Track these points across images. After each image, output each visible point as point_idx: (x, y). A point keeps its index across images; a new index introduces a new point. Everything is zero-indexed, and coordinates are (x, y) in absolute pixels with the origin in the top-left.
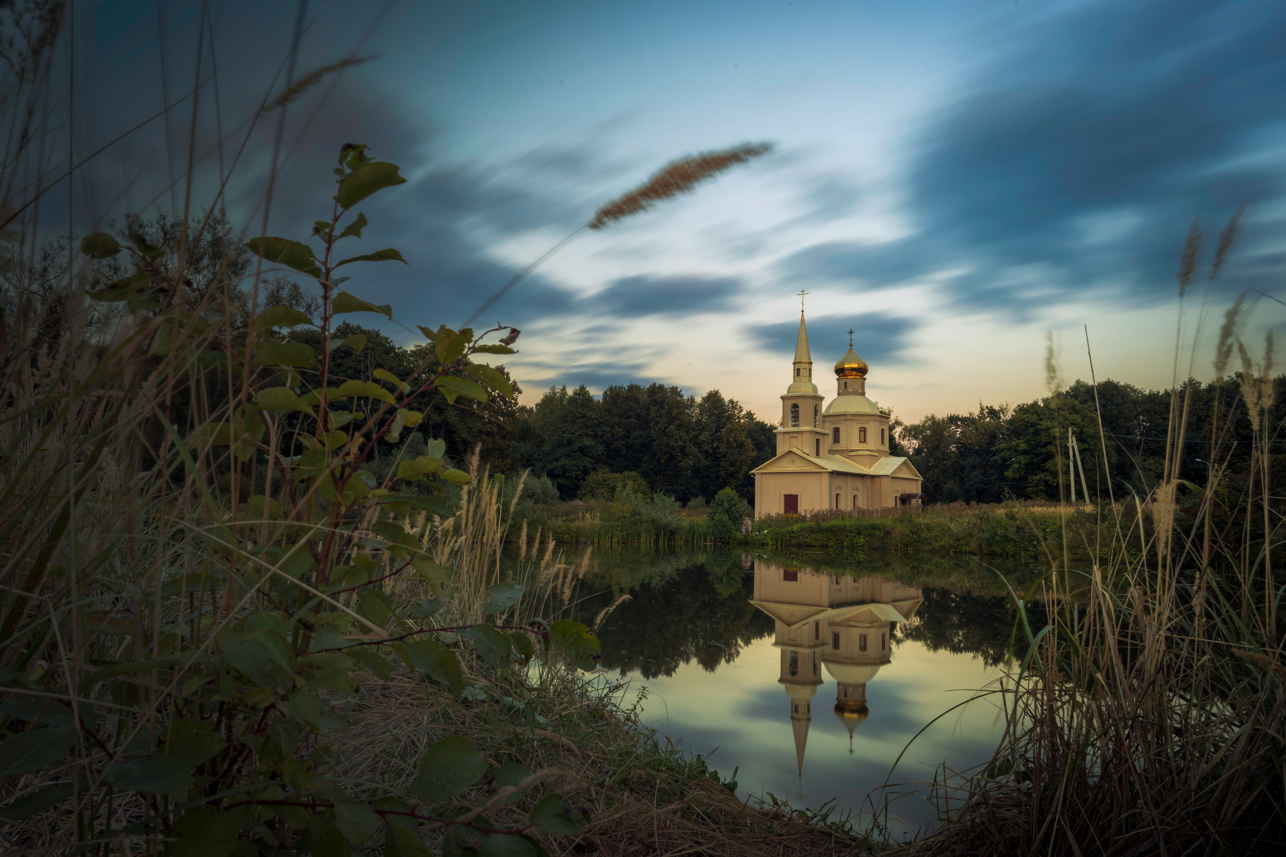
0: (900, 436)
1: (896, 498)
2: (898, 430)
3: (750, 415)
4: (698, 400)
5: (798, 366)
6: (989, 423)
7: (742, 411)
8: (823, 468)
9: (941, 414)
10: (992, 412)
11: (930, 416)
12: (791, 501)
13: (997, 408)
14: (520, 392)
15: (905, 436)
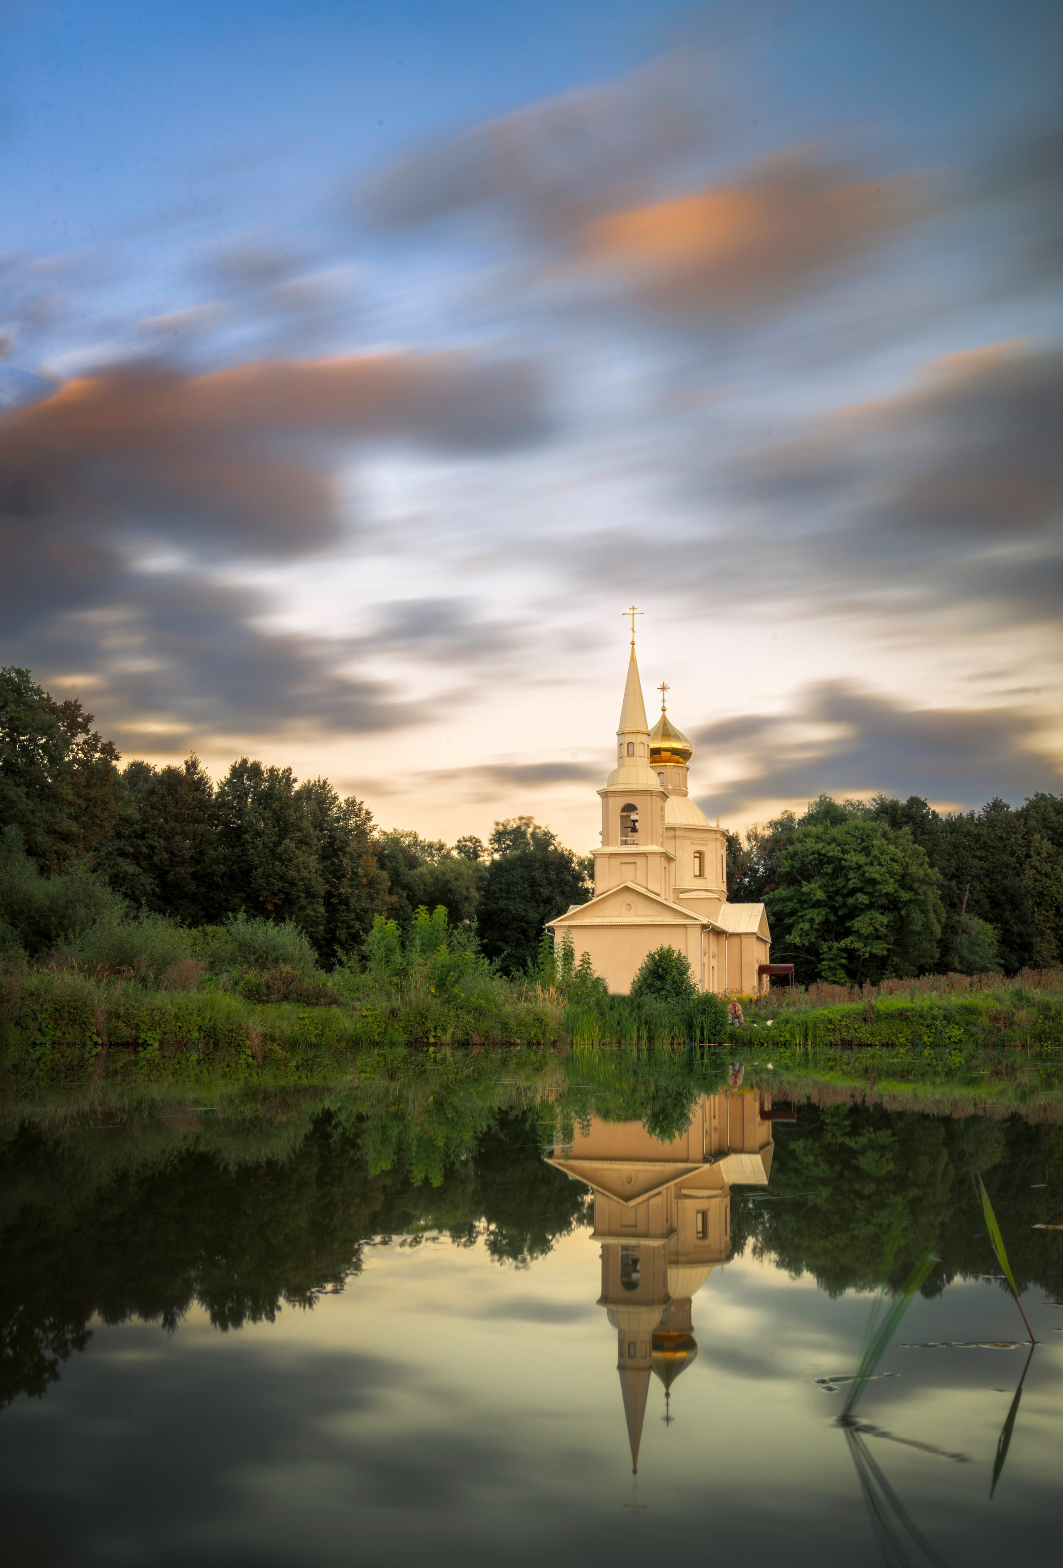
5: (628, 739)
8: (688, 917)
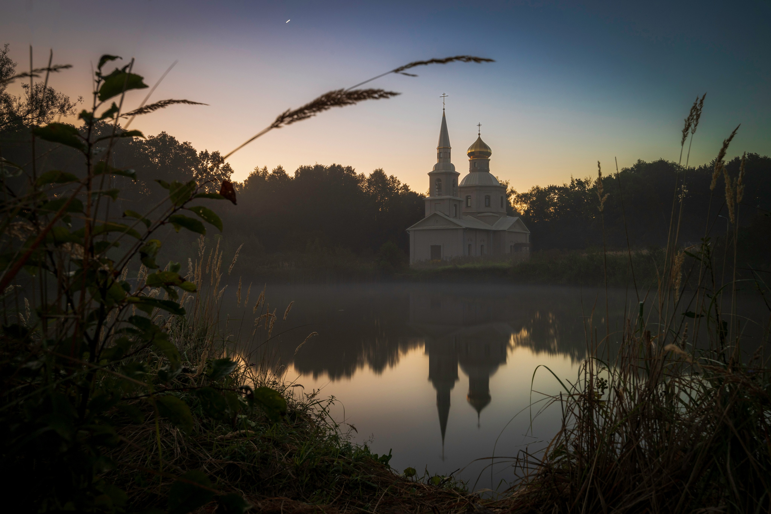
0: (514, 202)
1: (511, 246)
2: (513, 197)
3: (406, 187)
4: (367, 176)
5: (440, 151)
6: (578, 191)
7: (400, 184)
8: (458, 225)
9: (543, 186)
10: (580, 183)
11: (535, 187)
12: (436, 250)
13: (583, 180)
14: (232, 172)
15: (518, 202)
